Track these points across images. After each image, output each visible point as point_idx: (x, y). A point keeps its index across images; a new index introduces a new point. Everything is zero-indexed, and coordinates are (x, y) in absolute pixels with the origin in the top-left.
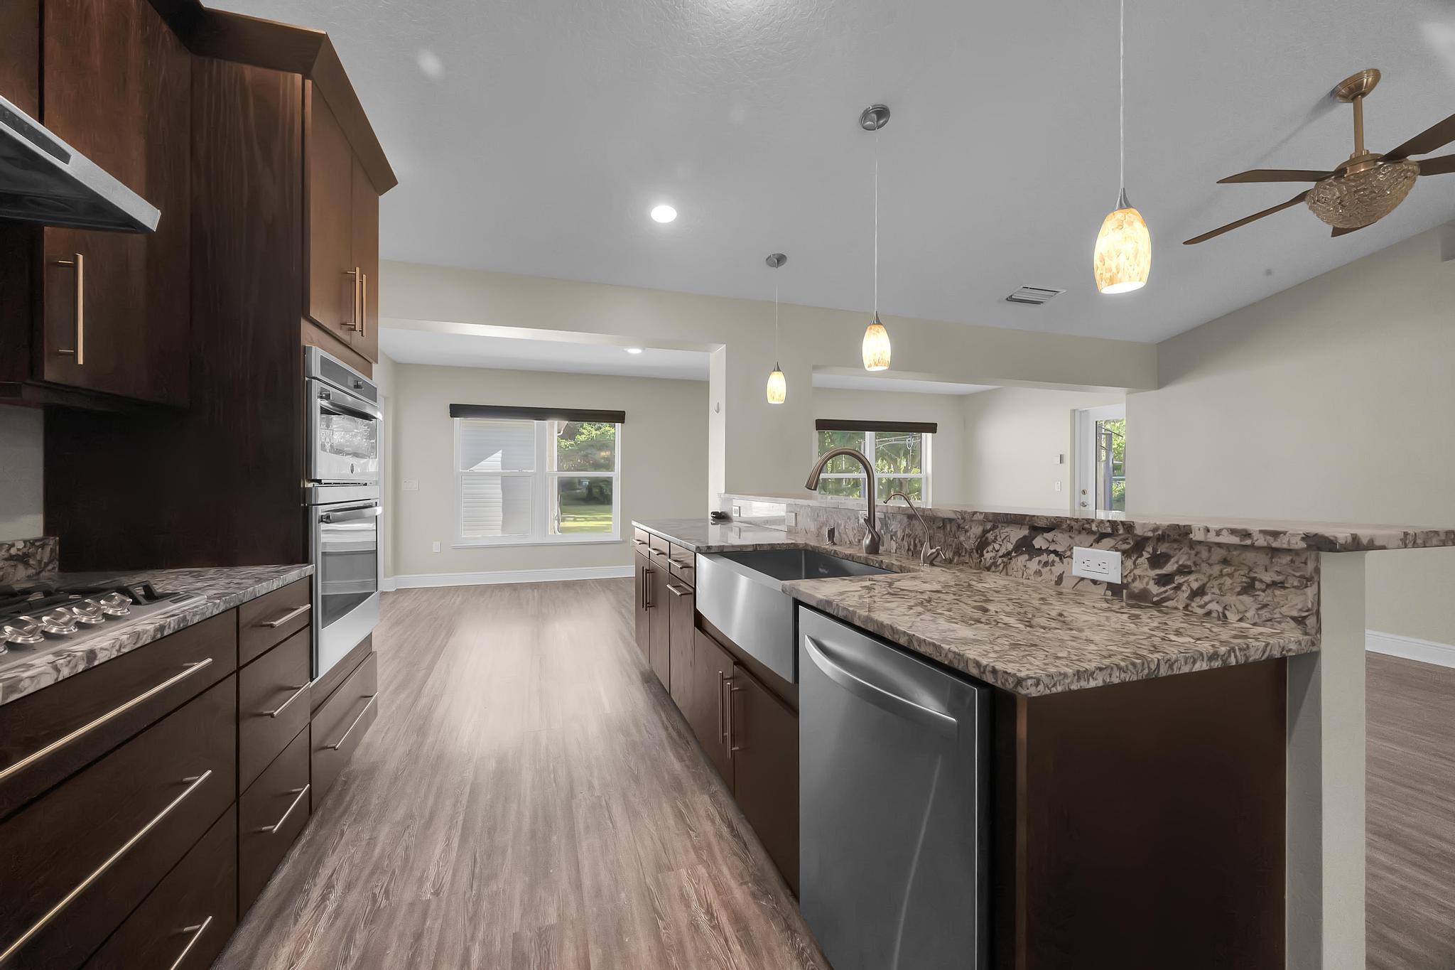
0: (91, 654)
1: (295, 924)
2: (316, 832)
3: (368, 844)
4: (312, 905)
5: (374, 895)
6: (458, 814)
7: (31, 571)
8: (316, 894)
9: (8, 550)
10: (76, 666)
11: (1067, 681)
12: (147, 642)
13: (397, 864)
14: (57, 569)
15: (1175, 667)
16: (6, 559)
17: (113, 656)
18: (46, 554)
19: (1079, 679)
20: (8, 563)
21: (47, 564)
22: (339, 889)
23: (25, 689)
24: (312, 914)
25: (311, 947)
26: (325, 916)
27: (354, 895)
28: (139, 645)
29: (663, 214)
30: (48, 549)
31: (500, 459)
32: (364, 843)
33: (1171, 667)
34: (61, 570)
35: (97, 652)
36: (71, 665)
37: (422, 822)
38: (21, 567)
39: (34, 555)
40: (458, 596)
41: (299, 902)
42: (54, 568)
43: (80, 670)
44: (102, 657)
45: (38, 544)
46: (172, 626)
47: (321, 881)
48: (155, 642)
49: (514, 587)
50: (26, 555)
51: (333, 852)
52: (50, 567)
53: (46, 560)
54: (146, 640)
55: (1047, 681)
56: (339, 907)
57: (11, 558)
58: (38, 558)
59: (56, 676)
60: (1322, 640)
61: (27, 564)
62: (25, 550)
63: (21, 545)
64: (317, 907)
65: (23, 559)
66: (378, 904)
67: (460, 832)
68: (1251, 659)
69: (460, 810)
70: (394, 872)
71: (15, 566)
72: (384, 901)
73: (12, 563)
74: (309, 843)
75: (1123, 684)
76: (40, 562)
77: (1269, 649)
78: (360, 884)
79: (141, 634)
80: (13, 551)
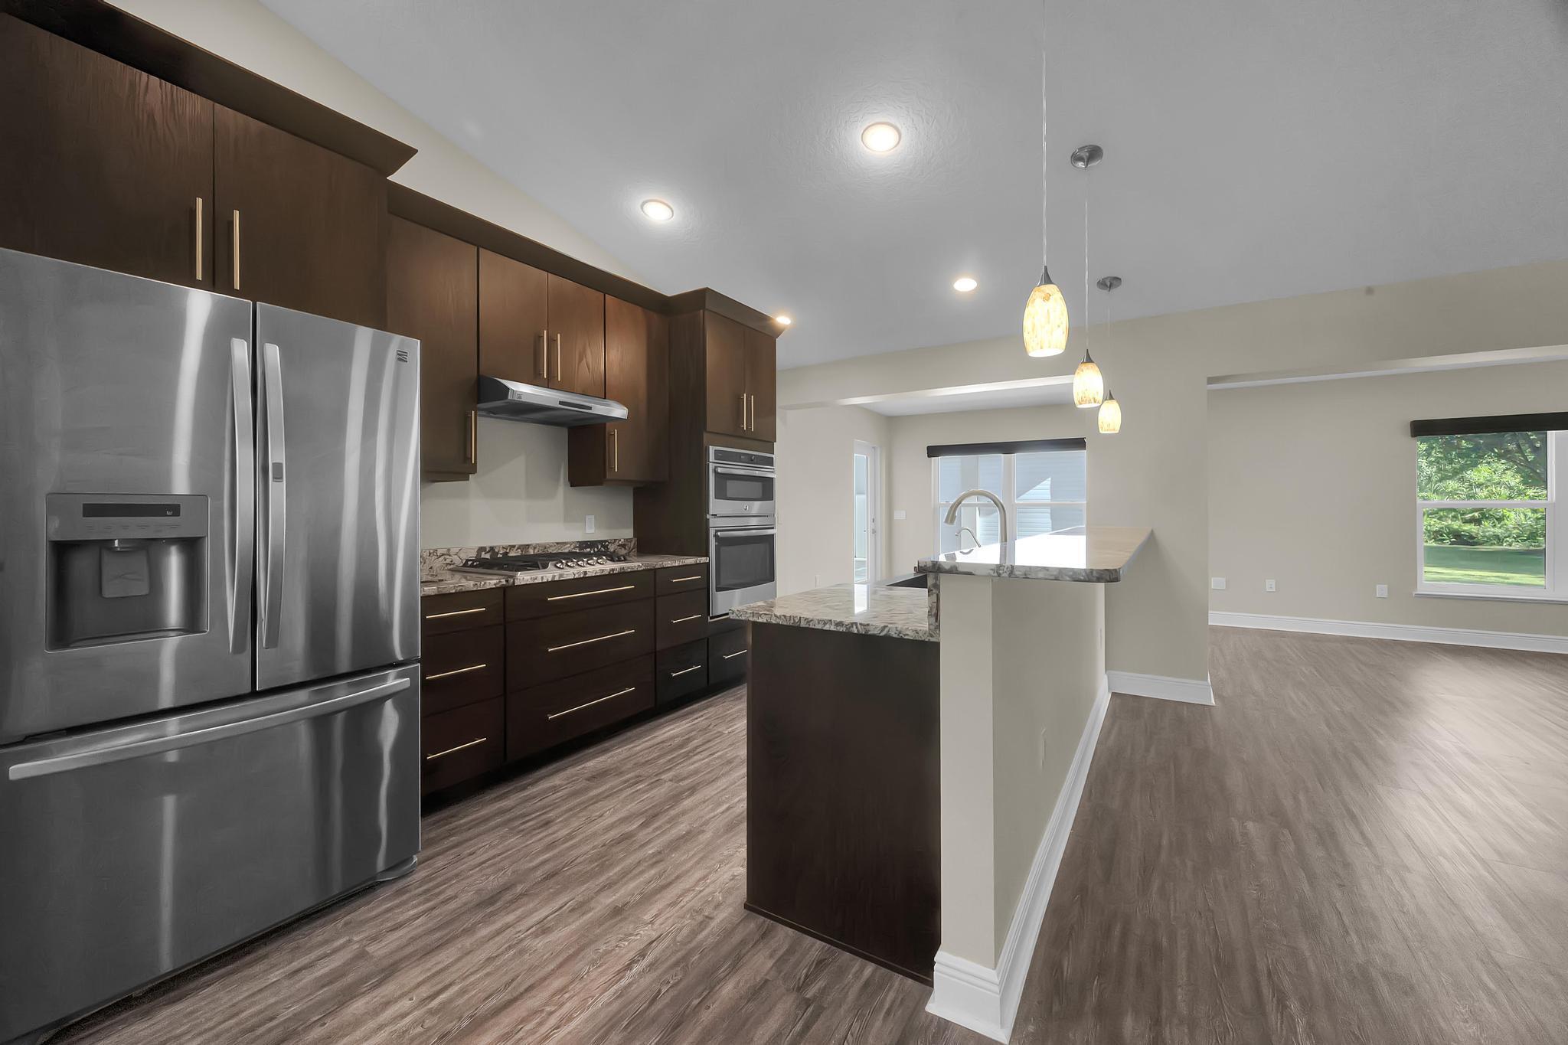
0: (585, 573)
7: (626, 551)
11: (747, 616)
14: (638, 550)
15: (811, 623)
16: (619, 544)
18: (634, 545)
19: (753, 616)
23: (567, 577)
29: (965, 285)
30: (632, 543)
33: (808, 622)
38: (623, 549)
52: (636, 549)
53: (634, 547)
55: (737, 613)
58: (631, 546)
60: (941, 634)
61: (625, 548)
62: (626, 543)
63: (623, 540)
65: (623, 546)
68: (870, 633)
75: (778, 624)
77: (887, 629)
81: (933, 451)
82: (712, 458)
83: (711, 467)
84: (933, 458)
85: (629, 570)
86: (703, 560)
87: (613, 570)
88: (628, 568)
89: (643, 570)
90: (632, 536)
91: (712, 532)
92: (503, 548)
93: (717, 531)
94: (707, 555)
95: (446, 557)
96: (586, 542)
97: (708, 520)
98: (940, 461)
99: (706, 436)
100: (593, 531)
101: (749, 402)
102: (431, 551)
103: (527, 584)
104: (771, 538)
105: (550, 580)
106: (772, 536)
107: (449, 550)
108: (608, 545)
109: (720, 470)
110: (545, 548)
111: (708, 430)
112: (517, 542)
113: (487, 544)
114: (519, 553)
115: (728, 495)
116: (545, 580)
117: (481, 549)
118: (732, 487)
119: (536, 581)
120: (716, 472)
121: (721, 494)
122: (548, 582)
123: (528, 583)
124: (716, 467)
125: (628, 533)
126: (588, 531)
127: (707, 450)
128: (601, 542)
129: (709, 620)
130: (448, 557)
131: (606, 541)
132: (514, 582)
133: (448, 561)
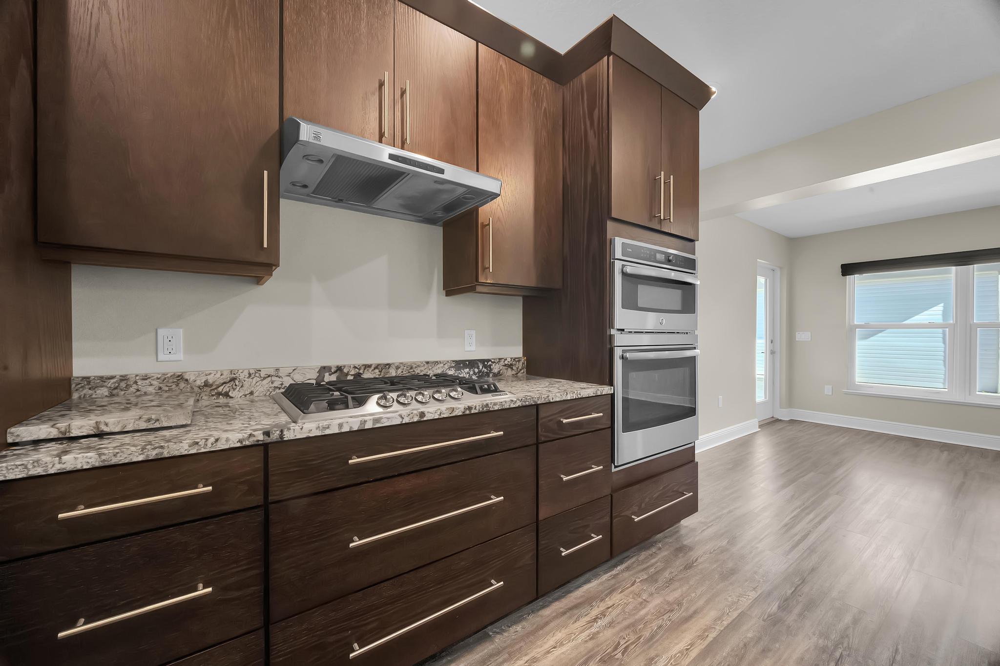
0: (422, 414)
1: (573, 623)
2: (623, 571)
3: (641, 603)
4: (587, 619)
5: (619, 643)
6: (713, 630)
7: (514, 372)
8: (595, 612)
9: (504, 362)
10: (413, 418)
12: (459, 414)
13: (647, 634)
14: (525, 373)
16: (503, 366)
17: (435, 418)
18: (520, 365)
20: (504, 367)
21: (521, 370)
22: (607, 620)
23: (384, 423)
24: (584, 624)
25: (571, 644)
26: (588, 632)
27: (608, 633)
28: (452, 415)
30: (521, 363)
31: (941, 313)
32: (640, 600)
34: (527, 373)
35: (426, 413)
36: (410, 417)
37: (684, 614)
38: (509, 369)
39: (515, 364)
40: (844, 437)
41: (583, 611)
42: (524, 372)
43: (415, 421)
44: (428, 417)
45: (516, 360)
46: (477, 408)
47: (602, 606)
48: (464, 415)
49: (916, 443)
50: (511, 365)
51: (621, 592)
52: (522, 371)
53: (520, 368)
54: (458, 413)
56: (598, 633)
57: (505, 365)
58: (517, 367)
59: (401, 421)
61: (512, 369)
62: (511, 362)
64: (589, 622)
65: (510, 366)
66: (616, 652)
67: (704, 646)
69: (717, 627)
70: (640, 638)
71: (507, 369)
72: (620, 654)
73: (506, 368)
74: (615, 576)
76: (518, 368)
78: (618, 628)
79: (455, 410)
80: (506, 362)
81: (848, 269)
82: (618, 254)
83: (618, 265)
84: (847, 276)
85: (496, 408)
86: (606, 390)
87: (470, 408)
88: (495, 404)
89: (519, 407)
90: (521, 355)
91: (618, 352)
92: (355, 367)
93: (624, 351)
94: (611, 383)
95: (274, 378)
96: (463, 362)
97: (611, 337)
98: (857, 280)
99: (610, 225)
100: (473, 348)
101: (667, 184)
102: (252, 371)
103: (308, 438)
104: (691, 362)
105: (355, 428)
106: (693, 359)
107: (277, 370)
108: (490, 365)
109: (629, 270)
110: (411, 368)
111: (614, 215)
112: (374, 361)
113: (333, 363)
114: (376, 374)
115: (640, 305)
116: (346, 429)
117: (324, 369)
118: (645, 294)
119: (328, 432)
120: (624, 274)
121: (631, 303)
122: (351, 433)
123: (311, 435)
124: (623, 266)
125: (517, 351)
126: (468, 348)
127: (612, 242)
128: (483, 361)
129: (614, 470)
130: (277, 379)
131: (488, 361)
132: (282, 435)
133: (276, 384)
